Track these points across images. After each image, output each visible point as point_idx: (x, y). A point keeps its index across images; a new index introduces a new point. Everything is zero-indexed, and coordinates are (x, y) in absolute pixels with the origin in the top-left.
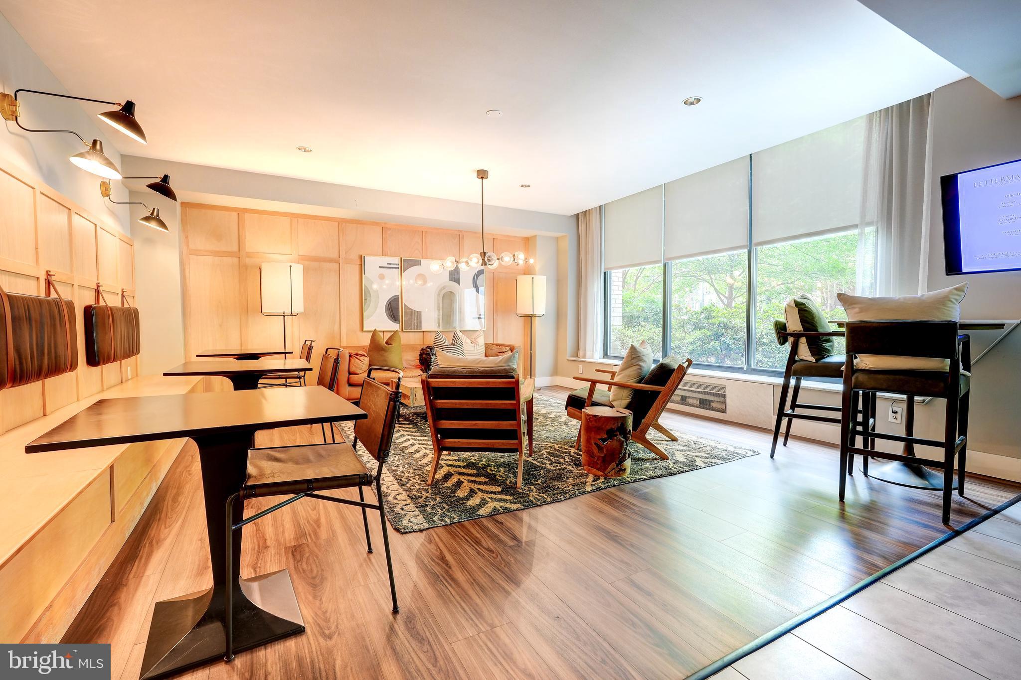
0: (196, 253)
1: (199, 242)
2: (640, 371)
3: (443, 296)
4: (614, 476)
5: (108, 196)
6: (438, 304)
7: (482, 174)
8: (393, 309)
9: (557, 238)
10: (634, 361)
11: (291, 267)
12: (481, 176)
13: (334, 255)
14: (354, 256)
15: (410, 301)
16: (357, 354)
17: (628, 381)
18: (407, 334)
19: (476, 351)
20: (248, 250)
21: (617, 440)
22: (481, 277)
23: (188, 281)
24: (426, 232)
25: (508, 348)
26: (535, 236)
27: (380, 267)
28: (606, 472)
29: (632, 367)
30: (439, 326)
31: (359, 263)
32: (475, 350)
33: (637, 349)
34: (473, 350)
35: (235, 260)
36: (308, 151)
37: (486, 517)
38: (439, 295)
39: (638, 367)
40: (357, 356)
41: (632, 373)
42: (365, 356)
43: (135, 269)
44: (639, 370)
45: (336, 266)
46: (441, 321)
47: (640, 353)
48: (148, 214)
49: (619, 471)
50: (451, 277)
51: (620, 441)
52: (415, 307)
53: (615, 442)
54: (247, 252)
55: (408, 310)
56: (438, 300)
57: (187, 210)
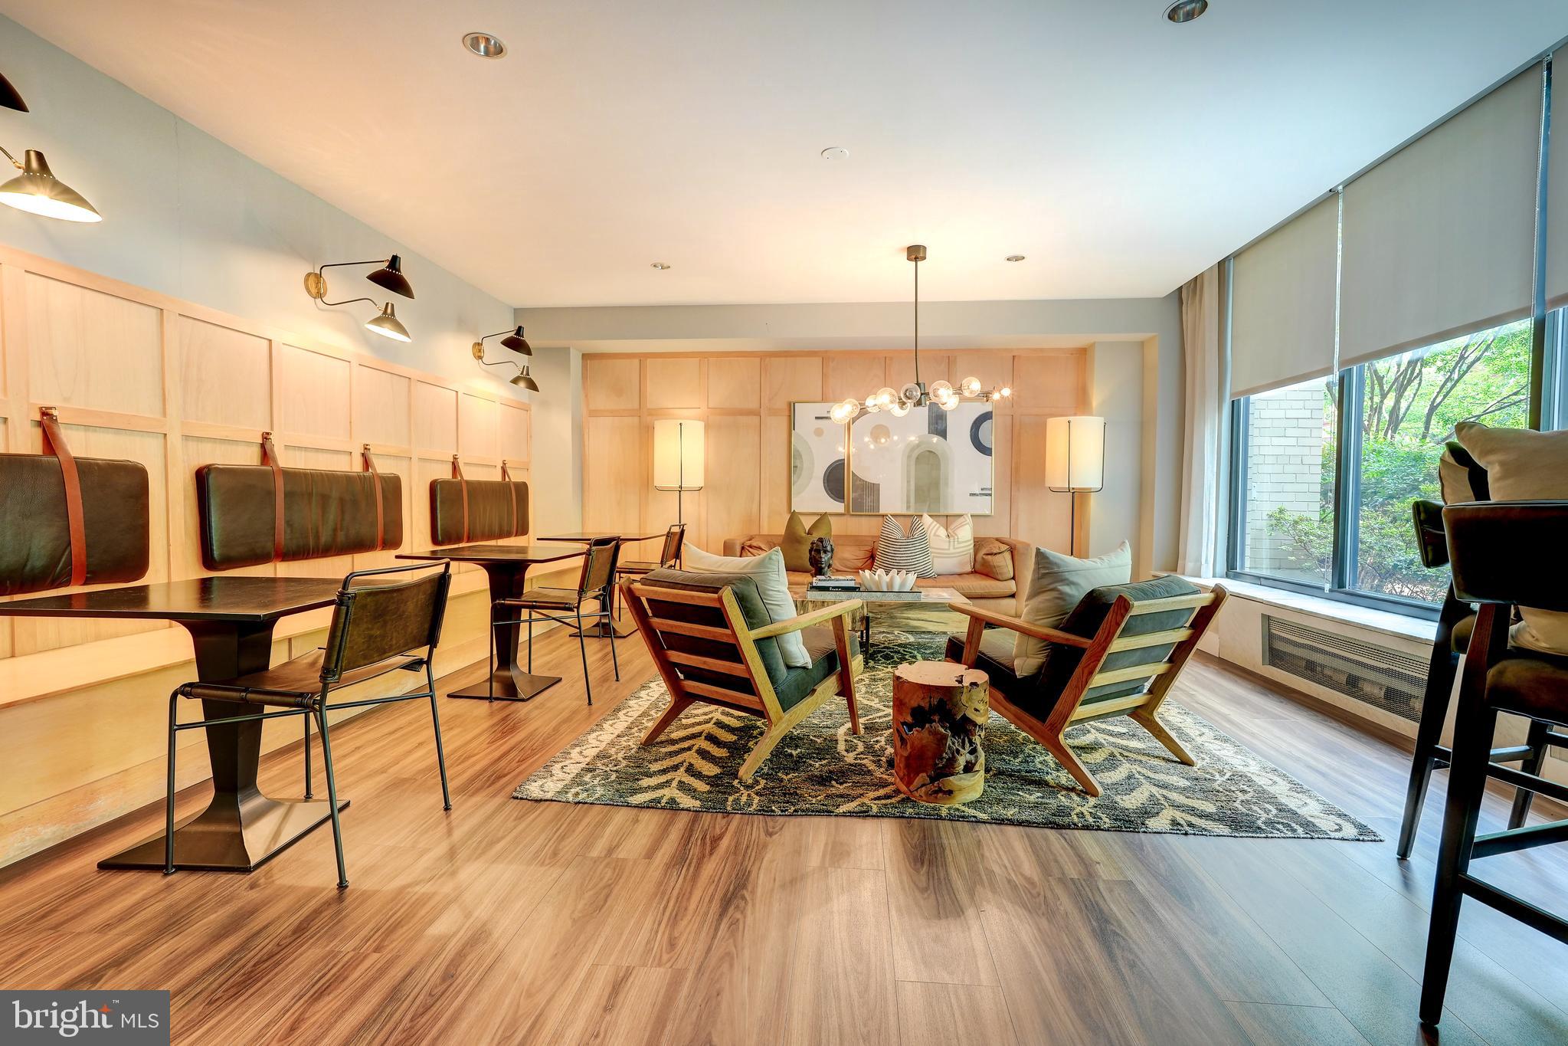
0: (594, 414)
1: (602, 400)
2: (1062, 603)
3: (917, 458)
4: (924, 798)
5: (480, 358)
6: (908, 472)
7: (916, 253)
8: (835, 480)
9: (1142, 344)
10: (1045, 581)
11: (681, 424)
12: (914, 257)
13: (753, 405)
14: (781, 404)
15: (862, 468)
16: (750, 546)
17: (1037, 620)
18: (854, 519)
19: (952, 550)
20: (649, 406)
21: (930, 731)
22: (986, 425)
23: (586, 448)
24: (891, 359)
25: (1004, 547)
26: (1093, 345)
27: (817, 418)
28: (911, 788)
29: (1045, 594)
30: (908, 507)
31: (787, 413)
32: (951, 548)
33: (1051, 558)
34: (947, 547)
35: (636, 419)
36: (665, 268)
37: (635, 807)
38: (909, 457)
39: (1054, 594)
40: (750, 549)
41: (1042, 606)
42: (760, 548)
43: (531, 437)
44: (1058, 601)
45: (756, 419)
46: (912, 500)
47: (1059, 567)
48: (518, 374)
49: (936, 792)
50: (932, 427)
51: (935, 733)
52: (870, 478)
53: (925, 734)
54: (649, 409)
55: (858, 482)
56: (908, 466)
57: (587, 364)
